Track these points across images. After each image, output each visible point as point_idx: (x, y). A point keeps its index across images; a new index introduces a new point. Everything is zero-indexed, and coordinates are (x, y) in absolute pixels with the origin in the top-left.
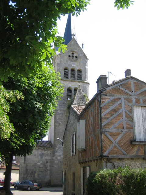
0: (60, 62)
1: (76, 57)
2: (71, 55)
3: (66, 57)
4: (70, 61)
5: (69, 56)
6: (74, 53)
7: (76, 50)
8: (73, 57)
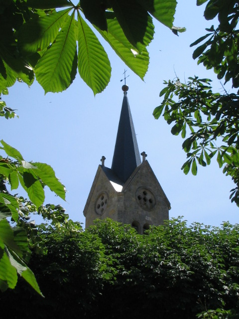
0: (125, 208)
1: (150, 201)
2: (142, 196)
3: (134, 199)
4: (141, 209)
5: (139, 198)
6: (147, 192)
7: (151, 186)
8: (145, 200)
